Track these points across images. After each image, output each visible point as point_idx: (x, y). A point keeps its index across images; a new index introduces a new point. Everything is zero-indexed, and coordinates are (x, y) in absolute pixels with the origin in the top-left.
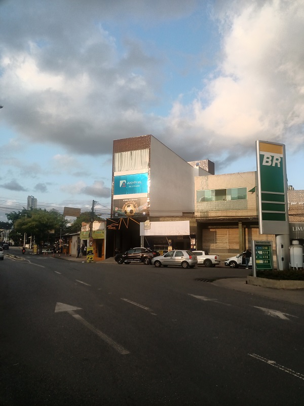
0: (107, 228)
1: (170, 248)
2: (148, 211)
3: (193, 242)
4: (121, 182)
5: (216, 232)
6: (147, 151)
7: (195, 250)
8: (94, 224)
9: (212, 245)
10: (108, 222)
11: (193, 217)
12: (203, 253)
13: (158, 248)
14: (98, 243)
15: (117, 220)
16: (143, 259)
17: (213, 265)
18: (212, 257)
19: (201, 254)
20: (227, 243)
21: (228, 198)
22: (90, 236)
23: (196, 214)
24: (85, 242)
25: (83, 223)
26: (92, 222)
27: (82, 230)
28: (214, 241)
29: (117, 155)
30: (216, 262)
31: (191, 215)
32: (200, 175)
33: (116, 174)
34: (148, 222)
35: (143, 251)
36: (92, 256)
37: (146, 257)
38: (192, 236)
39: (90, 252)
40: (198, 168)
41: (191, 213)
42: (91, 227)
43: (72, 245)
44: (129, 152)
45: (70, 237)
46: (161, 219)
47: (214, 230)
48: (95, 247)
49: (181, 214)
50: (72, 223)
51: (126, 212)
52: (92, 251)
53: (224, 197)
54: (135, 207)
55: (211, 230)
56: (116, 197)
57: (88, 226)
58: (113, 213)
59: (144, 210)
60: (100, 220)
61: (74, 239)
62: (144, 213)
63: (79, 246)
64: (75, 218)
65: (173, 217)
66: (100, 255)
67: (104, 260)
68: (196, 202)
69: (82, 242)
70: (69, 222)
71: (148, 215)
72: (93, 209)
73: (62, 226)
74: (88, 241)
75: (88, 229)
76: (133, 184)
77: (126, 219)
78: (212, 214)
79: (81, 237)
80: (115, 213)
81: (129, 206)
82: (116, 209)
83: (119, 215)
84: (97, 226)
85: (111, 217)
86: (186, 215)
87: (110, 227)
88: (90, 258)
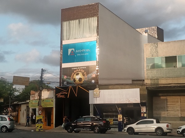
0: (56, 97)
1: (120, 116)
2: (96, 78)
3: (144, 110)
4: (70, 51)
5: (167, 100)
6: (95, 19)
7: (146, 118)
8: (43, 92)
9: (163, 113)
10: (57, 91)
11: (143, 85)
12: (155, 121)
13: (107, 116)
14: (47, 112)
15: (66, 88)
16: (92, 128)
17: (165, 134)
18: (164, 126)
19: (152, 122)
20: (178, 110)
21: (179, 65)
22: (39, 104)
23: (146, 82)
24: (34, 110)
25: (32, 92)
26: (41, 91)
27: (31, 98)
28: (165, 108)
29: (65, 24)
30: (168, 131)
31: (141, 82)
32: (149, 42)
33: (64, 43)
34: (97, 89)
35: (93, 119)
36: (42, 125)
37: (96, 126)
38: (143, 104)
39: (40, 120)
40: (146, 34)
41: (141, 80)
42: (40, 96)
43: (21, 113)
44: (77, 21)
45: (19, 106)
46: (110, 87)
47: (165, 98)
48: (44, 115)
49: (130, 82)
50: (21, 91)
51: (75, 80)
52: (41, 119)
53: (174, 64)
54: (84, 75)
55: (162, 98)
56: (65, 65)
57: (37, 94)
58: (62, 81)
59: (93, 78)
60: (49, 89)
61: (23, 108)
62: (93, 81)
63: (28, 115)
64: (24, 87)
65: (122, 84)
66: (49, 124)
67: (53, 129)
68: (145, 70)
69: (31, 110)
70: (17, 91)
71: (97, 82)
72: (41, 77)
73: (11, 94)
74: (37, 110)
75: (37, 97)
76: (82, 52)
77: (75, 88)
78: (163, 82)
79: (30, 105)
80: (64, 81)
81: (78, 74)
82: (65, 77)
83: (68, 83)
84: (46, 94)
85: (60, 85)
86: (135, 82)
87: (59, 95)
88: (39, 126)
